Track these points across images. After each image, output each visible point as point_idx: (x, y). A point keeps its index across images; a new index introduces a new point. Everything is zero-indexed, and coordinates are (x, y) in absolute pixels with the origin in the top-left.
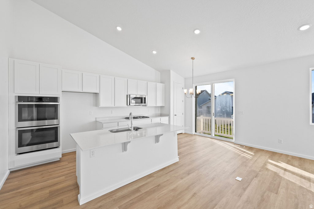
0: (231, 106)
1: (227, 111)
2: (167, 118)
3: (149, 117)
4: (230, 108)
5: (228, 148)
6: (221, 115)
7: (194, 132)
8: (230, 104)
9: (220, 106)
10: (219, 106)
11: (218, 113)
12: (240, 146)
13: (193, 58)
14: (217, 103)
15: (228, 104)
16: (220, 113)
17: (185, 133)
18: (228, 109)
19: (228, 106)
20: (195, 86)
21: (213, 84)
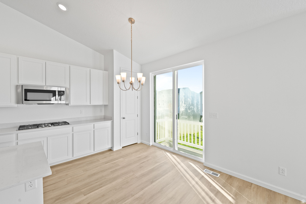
1: (194, 111)
2: (109, 123)
3: (68, 124)
6: (186, 118)
7: (152, 143)
9: (185, 103)
10: (183, 105)
11: (182, 115)
12: (211, 173)
13: (131, 20)
14: (180, 100)
15: (195, 102)
16: (185, 115)
17: (142, 143)
18: (195, 109)
19: (195, 105)
20: (153, 75)
21: (176, 72)
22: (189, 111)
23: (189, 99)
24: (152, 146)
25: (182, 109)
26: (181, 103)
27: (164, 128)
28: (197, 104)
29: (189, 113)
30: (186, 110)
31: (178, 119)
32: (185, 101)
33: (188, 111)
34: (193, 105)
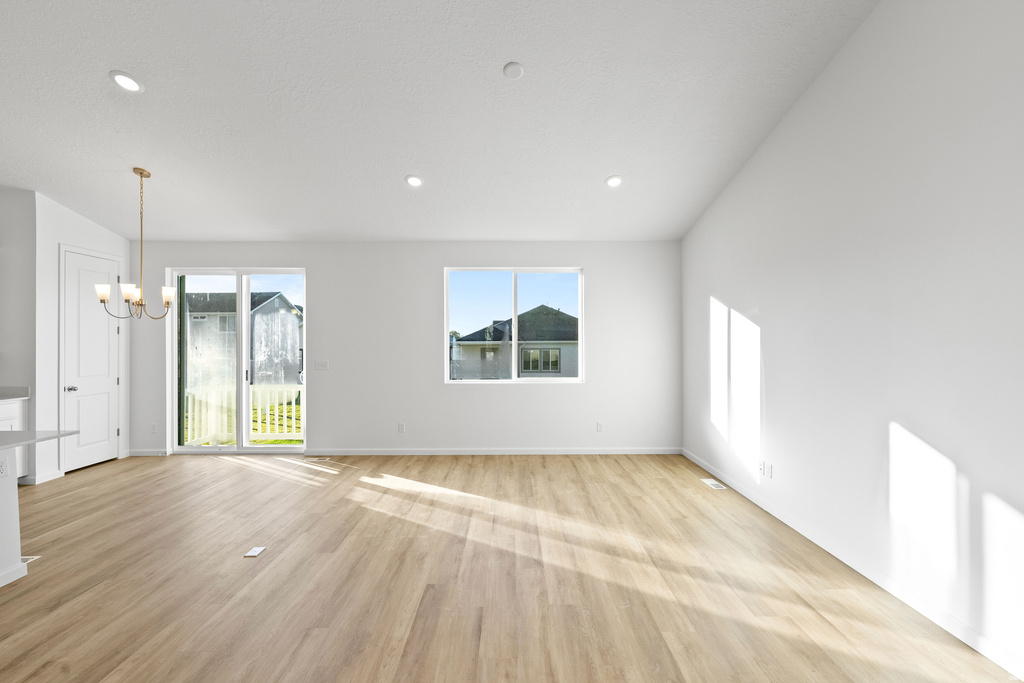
0: (298, 346)
1: (286, 361)
4: (294, 354)
5: (277, 473)
6: (270, 376)
7: (171, 448)
8: (295, 342)
9: (267, 346)
10: (263, 348)
11: (260, 369)
12: (315, 459)
13: (141, 172)
14: (256, 337)
15: (289, 344)
16: (267, 370)
17: (131, 458)
18: (289, 357)
19: (289, 347)
20: (176, 275)
21: (244, 277)
22: (276, 361)
23: (276, 337)
24: (173, 455)
25: (260, 358)
26: (257, 345)
27: (207, 403)
28: (293, 348)
29: (277, 364)
30: (270, 358)
31: (251, 383)
32: (267, 341)
33: (273, 361)
34: (284, 348)
